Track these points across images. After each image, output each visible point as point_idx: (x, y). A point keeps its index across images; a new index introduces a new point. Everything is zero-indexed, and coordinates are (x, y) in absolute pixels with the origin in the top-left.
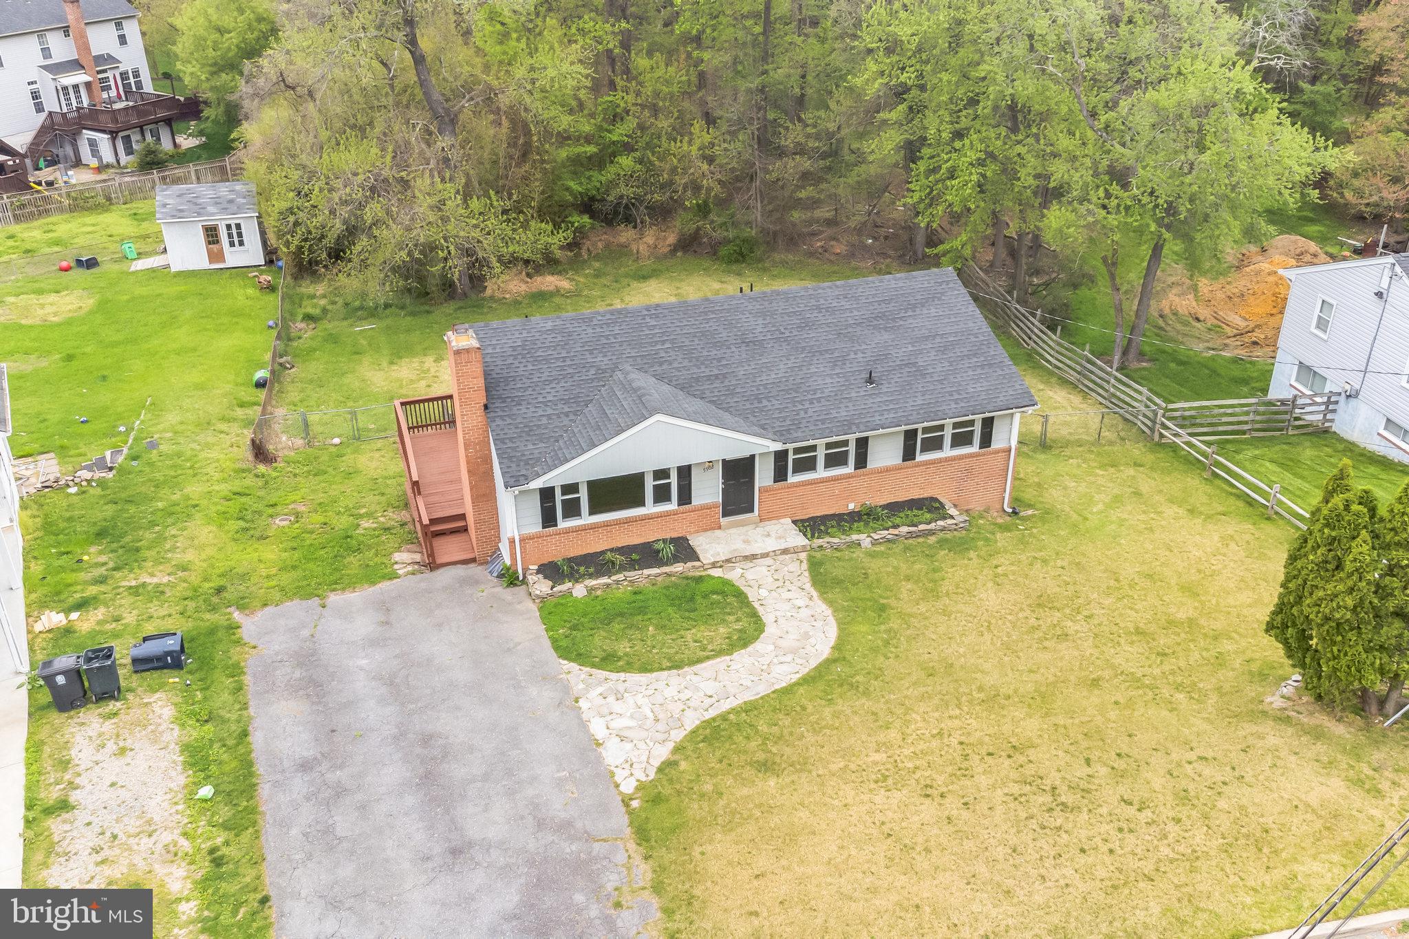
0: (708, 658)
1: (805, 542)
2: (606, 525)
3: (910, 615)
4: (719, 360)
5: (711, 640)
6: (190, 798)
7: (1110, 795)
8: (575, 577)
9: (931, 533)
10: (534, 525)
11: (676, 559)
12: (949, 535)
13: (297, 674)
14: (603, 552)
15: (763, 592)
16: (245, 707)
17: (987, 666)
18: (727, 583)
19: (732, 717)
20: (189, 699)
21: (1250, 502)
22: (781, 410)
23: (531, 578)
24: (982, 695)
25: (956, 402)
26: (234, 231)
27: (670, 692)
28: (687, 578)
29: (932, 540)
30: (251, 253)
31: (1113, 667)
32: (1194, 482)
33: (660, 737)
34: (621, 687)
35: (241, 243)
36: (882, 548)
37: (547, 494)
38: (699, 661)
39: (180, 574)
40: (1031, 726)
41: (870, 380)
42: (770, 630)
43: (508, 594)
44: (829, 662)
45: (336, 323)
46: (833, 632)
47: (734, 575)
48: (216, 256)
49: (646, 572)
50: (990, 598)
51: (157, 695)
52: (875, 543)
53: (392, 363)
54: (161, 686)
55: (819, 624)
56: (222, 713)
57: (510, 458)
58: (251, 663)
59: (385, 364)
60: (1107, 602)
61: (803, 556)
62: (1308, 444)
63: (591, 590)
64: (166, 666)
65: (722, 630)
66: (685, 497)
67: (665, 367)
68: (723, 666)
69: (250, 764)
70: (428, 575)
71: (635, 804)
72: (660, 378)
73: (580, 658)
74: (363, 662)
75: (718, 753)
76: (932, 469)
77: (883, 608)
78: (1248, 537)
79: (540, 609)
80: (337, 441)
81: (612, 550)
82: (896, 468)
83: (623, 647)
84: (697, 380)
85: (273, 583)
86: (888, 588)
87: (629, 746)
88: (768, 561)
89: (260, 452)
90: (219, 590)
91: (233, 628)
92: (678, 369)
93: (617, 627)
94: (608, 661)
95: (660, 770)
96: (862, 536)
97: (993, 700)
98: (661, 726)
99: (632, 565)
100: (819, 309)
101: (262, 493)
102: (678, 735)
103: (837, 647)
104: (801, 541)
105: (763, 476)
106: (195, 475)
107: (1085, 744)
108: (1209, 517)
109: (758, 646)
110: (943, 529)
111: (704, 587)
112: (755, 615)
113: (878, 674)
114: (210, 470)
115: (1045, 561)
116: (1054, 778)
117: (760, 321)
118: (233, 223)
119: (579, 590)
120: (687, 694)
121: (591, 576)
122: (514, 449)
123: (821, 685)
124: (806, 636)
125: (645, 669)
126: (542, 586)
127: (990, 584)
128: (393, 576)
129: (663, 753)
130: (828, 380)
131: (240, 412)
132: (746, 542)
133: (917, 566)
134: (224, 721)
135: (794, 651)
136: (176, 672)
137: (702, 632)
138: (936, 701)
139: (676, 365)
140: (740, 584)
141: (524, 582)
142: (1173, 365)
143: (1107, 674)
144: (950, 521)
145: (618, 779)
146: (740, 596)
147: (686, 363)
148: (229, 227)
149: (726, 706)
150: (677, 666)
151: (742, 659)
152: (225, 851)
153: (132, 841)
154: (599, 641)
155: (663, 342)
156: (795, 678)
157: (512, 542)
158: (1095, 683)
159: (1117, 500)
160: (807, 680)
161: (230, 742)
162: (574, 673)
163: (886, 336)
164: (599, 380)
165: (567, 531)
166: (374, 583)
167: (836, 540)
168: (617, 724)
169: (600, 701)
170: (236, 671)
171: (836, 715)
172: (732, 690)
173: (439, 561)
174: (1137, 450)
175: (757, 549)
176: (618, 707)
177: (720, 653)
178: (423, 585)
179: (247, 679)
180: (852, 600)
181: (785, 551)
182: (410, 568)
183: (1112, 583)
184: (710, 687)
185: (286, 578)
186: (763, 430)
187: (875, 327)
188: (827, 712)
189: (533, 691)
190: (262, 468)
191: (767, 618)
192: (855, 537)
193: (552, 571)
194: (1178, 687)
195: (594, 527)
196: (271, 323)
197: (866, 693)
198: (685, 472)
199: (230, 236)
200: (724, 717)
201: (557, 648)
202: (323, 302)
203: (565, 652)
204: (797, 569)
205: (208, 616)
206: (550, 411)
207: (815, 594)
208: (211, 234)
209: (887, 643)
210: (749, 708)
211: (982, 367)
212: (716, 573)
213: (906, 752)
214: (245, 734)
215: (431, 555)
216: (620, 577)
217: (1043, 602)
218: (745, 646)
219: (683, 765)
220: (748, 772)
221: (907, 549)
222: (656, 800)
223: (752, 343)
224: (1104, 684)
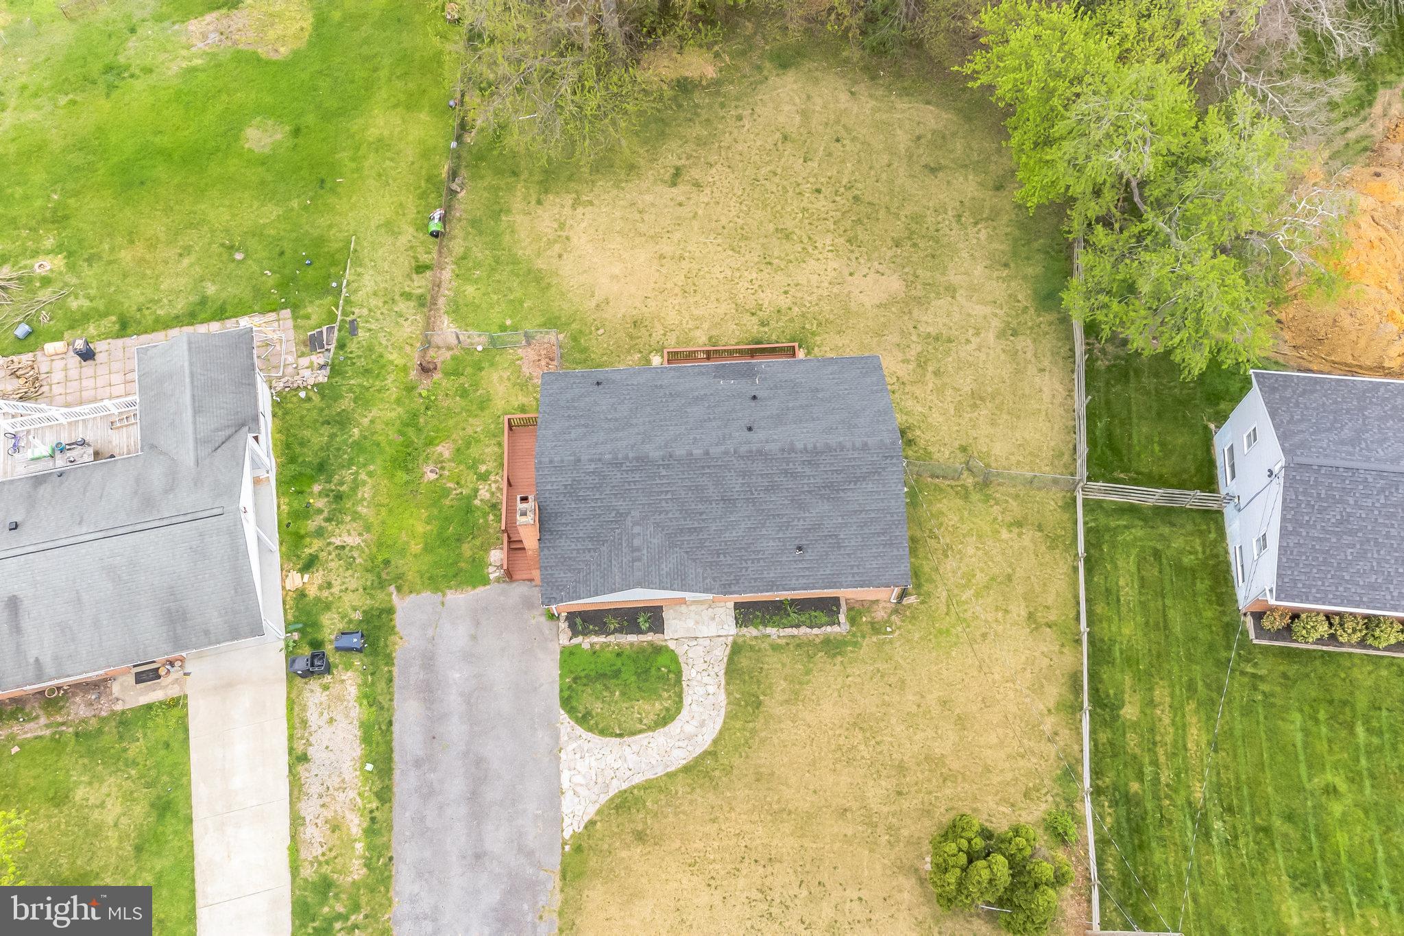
0: (641, 732)
1: (735, 629)
4: (701, 514)
5: (648, 714)
6: (362, 768)
8: (586, 631)
11: (650, 629)
12: (832, 636)
13: (421, 675)
15: (693, 673)
16: (392, 698)
18: (674, 657)
19: (636, 791)
20: (364, 681)
23: (561, 624)
24: (776, 807)
27: (611, 758)
28: (652, 647)
29: (820, 638)
31: (863, 798)
33: (594, 797)
34: (586, 746)
36: (783, 642)
38: (635, 733)
39: (365, 535)
40: (788, 844)
41: (800, 548)
42: (684, 713)
43: (546, 627)
44: (706, 754)
46: (719, 724)
47: (681, 650)
50: (828, 709)
51: (349, 674)
52: (780, 637)
54: (351, 667)
55: (714, 714)
56: (381, 699)
58: (398, 654)
59: (533, 202)
61: (729, 643)
63: (592, 645)
65: (657, 706)
67: (662, 516)
68: (646, 741)
69: (391, 750)
70: (506, 586)
71: (567, 848)
73: (571, 711)
74: (457, 676)
75: (620, 820)
77: (758, 705)
79: (561, 657)
83: (597, 707)
85: (418, 566)
86: (770, 685)
87: (576, 800)
89: (424, 369)
91: (391, 611)
92: (671, 520)
93: (599, 686)
94: (585, 718)
95: (586, 827)
96: (774, 630)
98: (596, 790)
99: (622, 631)
100: (786, 472)
102: (603, 799)
103: (716, 740)
104: (733, 628)
106: (380, 390)
109: (672, 727)
111: (660, 657)
112: (680, 695)
113: (728, 770)
114: (390, 383)
115: (882, 676)
116: (777, 892)
117: (740, 481)
119: (586, 644)
120: (619, 763)
121: (597, 633)
123: (693, 774)
124: (703, 724)
125: (603, 732)
126: (565, 634)
127: (835, 694)
128: (486, 581)
129: (591, 812)
130: (771, 543)
131: (415, 283)
132: (698, 622)
134: (381, 707)
135: (690, 738)
136: (359, 653)
137: (645, 705)
138: (750, 804)
139: (670, 515)
140: (682, 661)
141: (557, 619)
143: (856, 805)
144: (835, 628)
145: (565, 825)
146: (678, 673)
147: (678, 514)
149: (638, 779)
150: (621, 734)
151: (659, 738)
152: (376, 814)
153: (336, 794)
154: (585, 698)
155: (667, 492)
156: (681, 764)
158: (845, 812)
159: (989, 583)
160: (686, 769)
161: (384, 727)
162: (565, 722)
163: (825, 506)
164: (616, 522)
166: (474, 587)
167: (756, 631)
168: (576, 779)
169: (572, 755)
170: (389, 660)
171: (691, 803)
172: (644, 766)
173: (514, 577)
175: (701, 631)
176: (579, 764)
177: (648, 728)
178: (502, 599)
179: (395, 670)
180: (743, 693)
181: (719, 636)
182: (498, 574)
184: (632, 760)
185: (425, 562)
187: (821, 496)
188: (688, 799)
189: (540, 734)
191: (686, 700)
192: (769, 630)
193: (573, 622)
197: (715, 787)
200: (630, 790)
201: (561, 697)
203: (567, 703)
204: (722, 653)
205: (378, 595)
206: (580, 546)
207: (723, 683)
209: (746, 742)
210: (647, 786)
211: (885, 545)
212: (672, 645)
213: (715, 845)
214: (390, 723)
216: (612, 638)
217: (858, 721)
218: (665, 724)
219: (598, 826)
220: (630, 838)
221: (798, 647)
222: (578, 849)
223: (728, 501)
224: (849, 815)
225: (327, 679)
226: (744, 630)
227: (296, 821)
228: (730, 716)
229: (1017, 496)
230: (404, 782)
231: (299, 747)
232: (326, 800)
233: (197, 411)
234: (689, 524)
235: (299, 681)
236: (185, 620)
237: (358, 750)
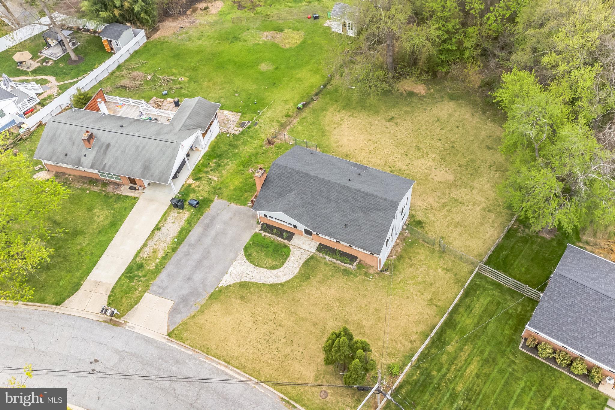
0: (263, 267)
3: (310, 284)
4: (318, 200)
5: (269, 264)
6: (173, 239)
8: (265, 230)
9: (344, 266)
10: (263, 215)
11: (286, 238)
12: (348, 269)
13: (208, 222)
14: (276, 228)
15: (292, 259)
16: (196, 224)
18: (289, 251)
19: (250, 284)
20: (191, 216)
22: (319, 222)
23: (259, 225)
27: (248, 270)
28: (284, 244)
29: (343, 268)
30: (354, 33)
33: (235, 279)
34: (243, 263)
35: (352, 30)
38: (261, 267)
39: (219, 179)
41: (346, 225)
42: (281, 269)
44: (280, 284)
46: (290, 277)
47: (293, 250)
48: (344, 31)
49: (278, 238)
50: (332, 290)
51: (188, 212)
52: (329, 261)
55: (291, 274)
56: (192, 223)
58: (206, 213)
59: (337, 111)
61: (310, 254)
63: (265, 235)
64: (193, 206)
65: (274, 262)
66: (295, 227)
67: (305, 196)
68: (263, 271)
69: (185, 238)
71: (217, 289)
72: (302, 198)
73: (246, 251)
74: (218, 227)
75: (239, 289)
77: (308, 278)
79: (253, 234)
80: (291, 143)
81: (278, 228)
83: (254, 254)
84: (309, 203)
85: (229, 193)
86: (316, 274)
87: (230, 277)
88: (302, 251)
89: (269, 142)
90: (220, 188)
91: (212, 201)
92: (307, 198)
93: (259, 248)
94: (248, 256)
95: (228, 286)
96: (328, 257)
98: (238, 277)
99: (277, 235)
100: (353, 197)
102: (238, 281)
103: (286, 281)
104: (314, 250)
106: (252, 143)
107: (291, 334)
109: (274, 271)
110: (348, 267)
111: (285, 249)
112: (283, 263)
113: (284, 292)
114: (256, 142)
115: (359, 290)
117: (336, 194)
118: (350, 23)
119: (263, 234)
120: (250, 273)
121: (269, 233)
123: (272, 288)
124: (285, 275)
125: (251, 262)
126: (259, 229)
128: (246, 205)
129: (232, 282)
130: (337, 220)
131: (283, 119)
132: (304, 243)
133: (330, 273)
134: (191, 225)
135: (278, 277)
136: (194, 208)
137: (270, 261)
138: (285, 306)
139: (307, 196)
140: (291, 253)
144: (350, 266)
145: (221, 282)
146: (287, 256)
147: (310, 197)
149: (253, 281)
150: (257, 265)
151: (269, 272)
152: (169, 254)
153: (161, 243)
154: (253, 250)
155: (310, 188)
156: (270, 283)
159: (421, 283)
160: (271, 285)
161: (187, 231)
162: (241, 254)
163: (362, 215)
167: (322, 255)
168: (234, 271)
169: (237, 264)
170: (202, 214)
171: (266, 296)
172: (257, 278)
175: (304, 247)
176: (238, 267)
177: (266, 268)
178: (247, 212)
179: (201, 218)
180: (305, 272)
181: (308, 251)
184: (255, 274)
185: (231, 193)
188: (265, 294)
189: (231, 253)
191: (285, 265)
192: (326, 256)
197: (277, 295)
199: (349, 26)
200: (248, 282)
201: (245, 246)
203: (246, 249)
204: (305, 257)
205: (212, 195)
207: (300, 266)
208: (344, 24)
209: (296, 287)
210: (254, 284)
212: (290, 247)
214: (190, 231)
216: (273, 236)
218: (272, 269)
219: (231, 287)
220: (238, 296)
221: (334, 267)
222: (220, 291)
223: (329, 200)
224: (317, 326)
225: (181, 211)
226: (318, 253)
227: (145, 245)
228: (296, 277)
229: (454, 261)
230: (183, 248)
231: (160, 225)
232: (157, 243)
233: (188, 118)
234: (312, 202)
235: (172, 208)
236: (149, 170)
237: (176, 234)
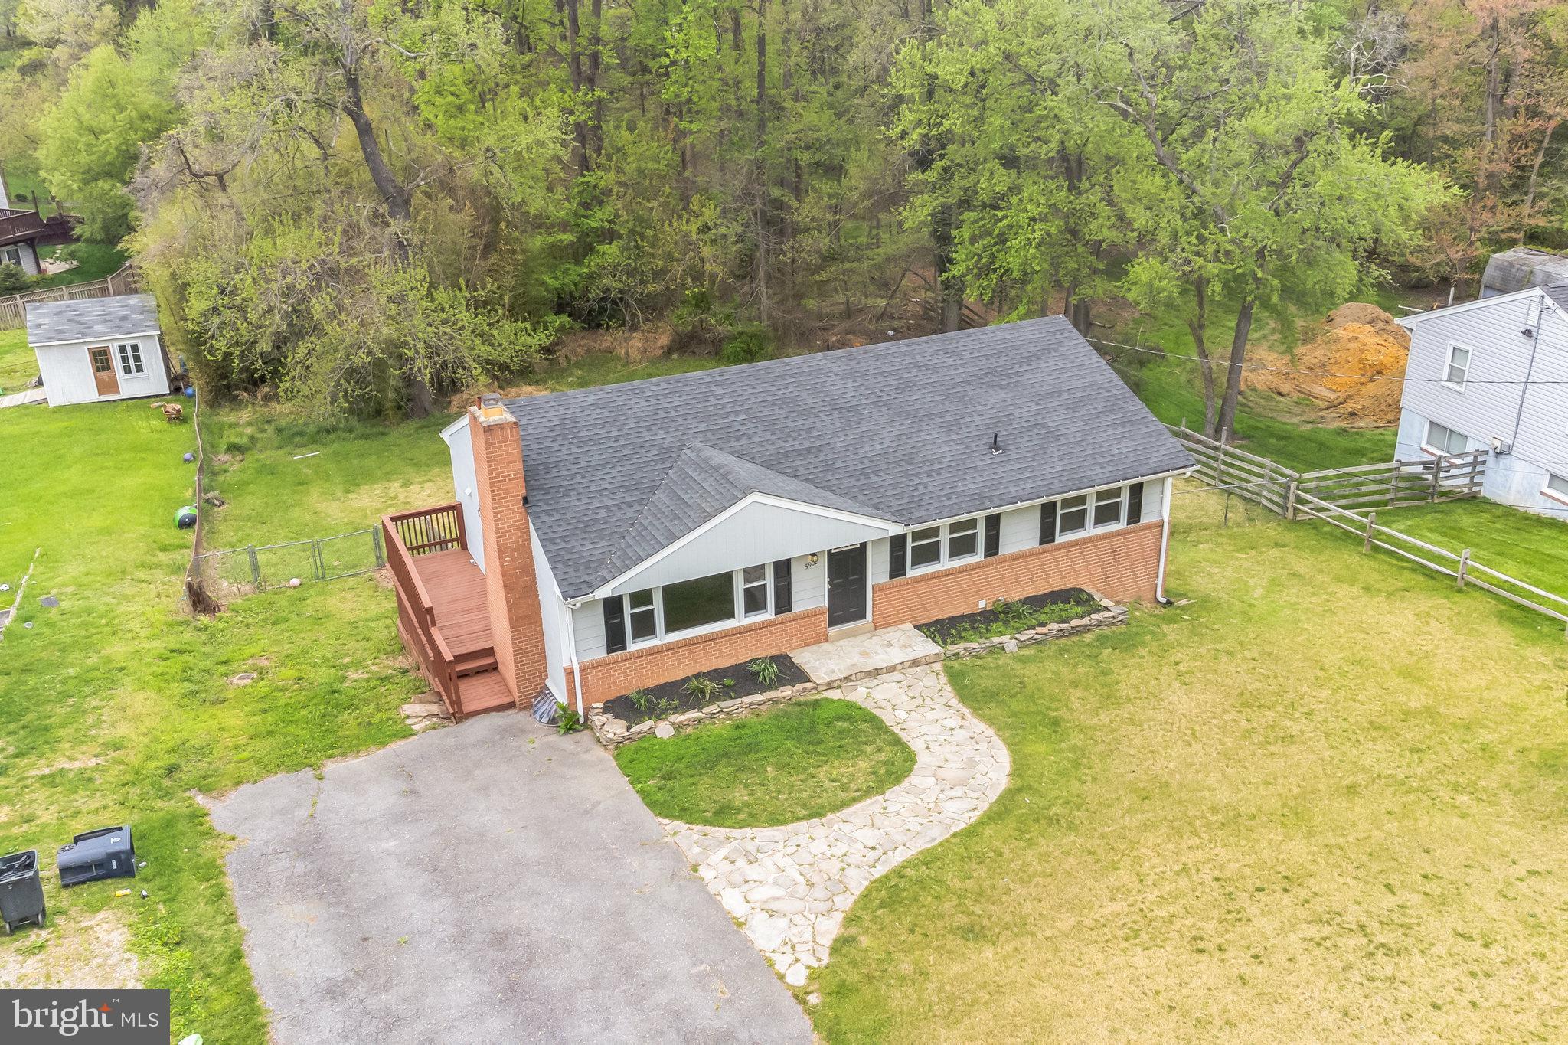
0: (854, 800)
1: (938, 649)
2: (689, 643)
3: (1094, 728)
4: (809, 430)
5: (852, 778)
7: (1439, 927)
8: (654, 712)
9: (1086, 629)
10: (598, 651)
11: (781, 682)
12: (1107, 631)
13: (300, 867)
14: (688, 679)
15: (902, 715)
16: (232, 918)
17: (1211, 781)
18: (852, 706)
19: (909, 872)
20: (148, 915)
21: (1431, 575)
22: (895, 486)
23: (598, 720)
24: (1219, 817)
25: (1102, 465)
26: (130, 354)
27: (819, 847)
28: (799, 704)
29: (1088, 637)
30: (153, 380)
31: (1364, 770)
32: (1352, 558)
33: (822, 906)
34: (751, 846)
35: (139, 369)
36: (1031, 651)
37: (613, 606)
38: (844, 805)
39: (111, 754)
40: (1298, 851)
41: (995, 446)
42: (923, 759)
43: (567, 743)
44: (1011, 793)
45: (270, 453)
46: (1004, 756)
47: (858, 695)
48: (107, 385)
49: (747, 700)
50: (1182, 702)
51: (101, 915)
52: (1022, 645)
53: (348, 491)
54: (105, 903)
55: (983, 747)
56: (201, 930)
57: (565, 562)
58: (231, 859)
59: (339, 493)
60: (1324, 694)
61: (938, 666)
62: (1460, 511)
63: (679, 727)
64: (110, 875)
65: (862, 764)
66: (784, 603)
67: (742, 442)
68: (877, 809)
70: (452, 728)
71: (814, 999)
72: (740, 455)
73: (686, 814)
74: (390, 845)
75: (907, 921)
76: (1075, 552)
77: (1056, 723)
78: (1446, 612)
79: (617, 757)
80: (295, 581)
81: (697, 676)
82: (1033, 554)
83: (739, 796)
84: (786, 455)
85: (246, 755)
86: (1053, 698)
87: (782, 923)
88: (897, 676)
89: (199, 600)
90: (171, 770)
91: (197, 816)
92: (760, 444)
93: (724, 770)
94: (723, 815)
95: (834, 950)
96: (1005, 639)
97: (1234, 822)
98: (819, 893)
99: (727, 693)
101: (208, 649)
102: (845, 902)
103: (1016, 773)
104: (929, 648)
105: (877, 570)
106: (114, 633)
107: (1375, 866)
108: (1389, 595)
109: (913, 779)
110: (1100, 624)
111: (824, 713)
112: (897, 742)
113: (1078, 803)
114: (135, 625)
115: (1230, 654)
116: (1354, 915)
117: (850, 384)
118: (128, 344)
119: (664, 730)
120: (840, 849)
121: (676, 710)
122: (569, 550)
123: (1011, 823)
124: (971, 763)
125: (775, 821)
126: (616, 728)
127: (1176, 684)
128: (407, 733)
129: (831, 928)
130: (945, 448)
131: (162, 557)
132: (864, 654)
133: (1081, 670)
134: (204, 941)
135: (963, 783)
136: (124, 882)
137: (838, 768)
138: (1164, 830)
139: (756, 439)
140: (868, 705)
141: (587, 725)
142: (1273, 441)
143: (1361, 778)
144: (1107, 614)
145: (780, 968)
146: (873, 720)
147: (768, 436)
148: (123, 349)
149: (897, 858)
150: (816, 813)
151: (897, 797)
154: (706, 791)
155: (737, 413)
156: (975, 816)
157: (570, 673)
158: (1352, 790)
159: (1274, 582)
160: (993, 817)
161: (218, 970)
163: (1003, 394)
164: (664, 460)
165: (639, 655)
166: (384, 744)
167: (974, 645)
168: (759, 894)
169: (726, 867)
170: (211, 872)
171: (1044, 858)
172: (899, 838)
173: (467, 709)
174: (1272, 530)
175: (880, 660)
176: (753, 873)
177: (868, 793)
178: (451, 741)
179: (230, 881)
180: (1014, 714)
181: (915, 663)
182: (427, 722)
183: (1319, 673)
184: (869, 836)
185: (262, 747)
186: (878, 509)
187: (988, 385)
188: (1030, 855)
189: (634, 862)
190: (204, 619)
191: (916, 745)
192: (996, 640)
193: (624, 707)
194: (1456, 788)
195: (672, 648)
196: (187, 456)
197: (1071, 827)
198: (783, 569)
199: (125, 360)
200: (899, 872)
201: (652, 805)
202: (249, 430)
204: (934, 681)
205: (159, 804)
206: (607, 502)
207: (967, 711)
208: (100, 359)
209: (1076, 764)
210: (928, 859)
211: (1123, 424)
212: (834, 695)
213: (1151, 897)
214: (237, 956)
215: (456, 702)
216: (713, 708)
217: (1247, 701)
218: (898, 781)
219: (865, 941)
220: (952, 942)
221: (1062, 650)
222: (841, 991)
223: (845, 410)
226: (953, 649)
234: (795, 445)
